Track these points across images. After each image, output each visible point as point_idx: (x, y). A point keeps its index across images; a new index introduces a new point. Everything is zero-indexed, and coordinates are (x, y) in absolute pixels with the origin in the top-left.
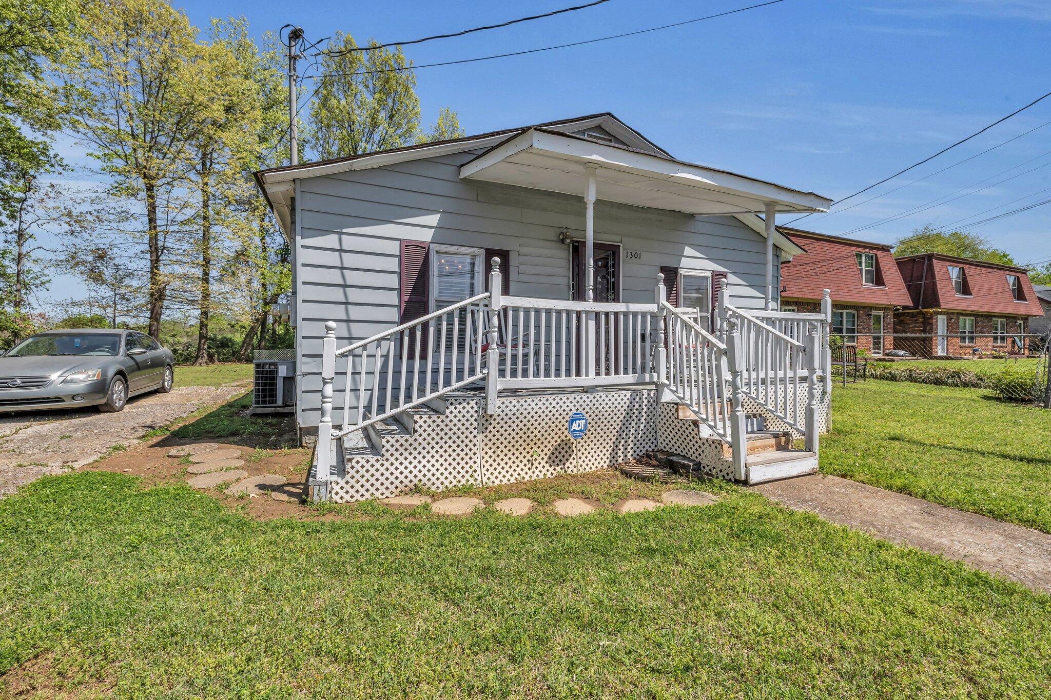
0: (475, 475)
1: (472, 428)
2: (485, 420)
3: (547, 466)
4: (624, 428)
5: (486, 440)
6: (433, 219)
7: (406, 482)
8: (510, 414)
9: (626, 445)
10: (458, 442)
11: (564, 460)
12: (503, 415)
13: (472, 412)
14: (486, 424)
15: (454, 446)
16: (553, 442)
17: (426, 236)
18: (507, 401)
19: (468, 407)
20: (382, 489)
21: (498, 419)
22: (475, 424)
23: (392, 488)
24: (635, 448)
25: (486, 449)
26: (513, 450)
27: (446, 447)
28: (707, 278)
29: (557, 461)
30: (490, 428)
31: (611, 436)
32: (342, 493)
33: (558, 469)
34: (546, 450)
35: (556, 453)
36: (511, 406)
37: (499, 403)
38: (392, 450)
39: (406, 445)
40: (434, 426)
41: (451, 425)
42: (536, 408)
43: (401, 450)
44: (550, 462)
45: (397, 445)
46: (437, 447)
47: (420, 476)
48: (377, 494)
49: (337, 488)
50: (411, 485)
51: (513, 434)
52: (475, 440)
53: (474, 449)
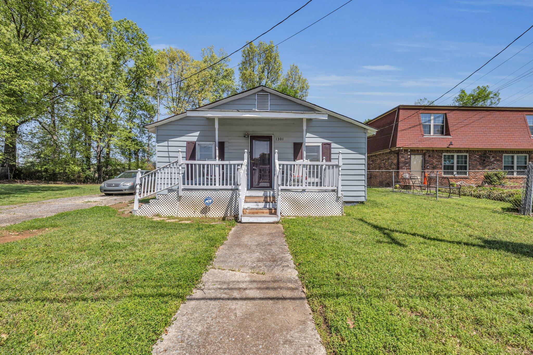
0: (175, 213)
1: (176, 200)
2: (179, 198)
3: (200, 214)
4: (230, 204)
5: (180, 204)
6: (197, 133)
7: (155, 213)
8: (187, 196)
9: (231, 210)
10: (172, 203)
11: (206, 212)
12: (185, 196)
13: (176, 195)
14: (180, 199)
15: (170, 204)
16: (203, 206)
17: (195, 139)
18: (186, 192)
19: (174, 193)
20: (149, 214)
21: (184, 198)
22: (177, 199)
23: (151, 214)
24: (235, 211)
25: (180, 206)
26: (189, 207)
27: (168, 204)
28: (319, 146)
29: (204, 212)
30: (181, 200)
31: (225, 206)
32: (139, 214)
33: (203, 215)
34: (200, 209)
35: (204, 210)
36: (187, 194)
37: (183, 193)
38: (152, 204)
39: (156, 203)
40: (164, 198)
41: (169, 198)
42: (196, 195)
43: (155, 204)
44: (201, 212)
45: (154, 203)
46: (165, 204)
47: (159, 212)
48: (147, 215)
49: (138, 212)
50: (156, 214)
51: (189, 202)
52: (176, 203)
53: (176, 206)
